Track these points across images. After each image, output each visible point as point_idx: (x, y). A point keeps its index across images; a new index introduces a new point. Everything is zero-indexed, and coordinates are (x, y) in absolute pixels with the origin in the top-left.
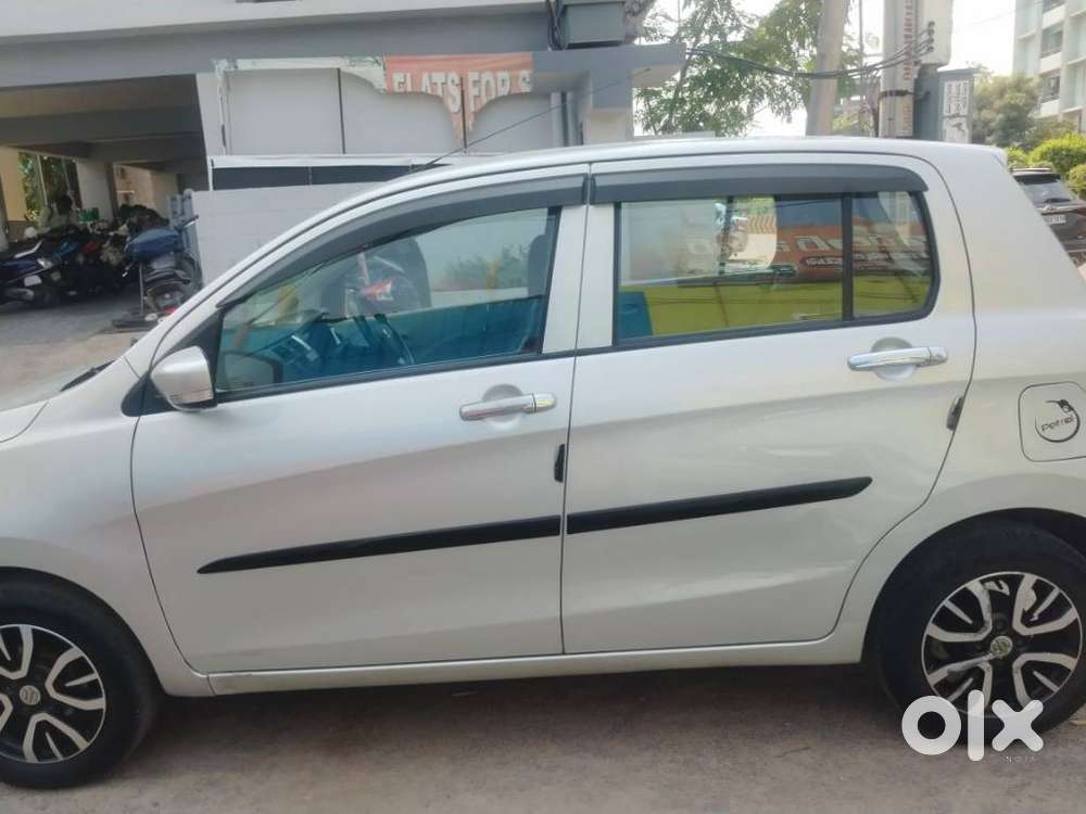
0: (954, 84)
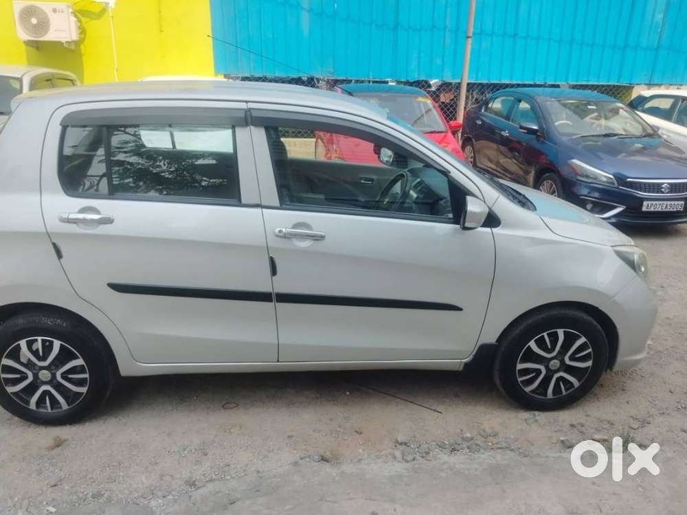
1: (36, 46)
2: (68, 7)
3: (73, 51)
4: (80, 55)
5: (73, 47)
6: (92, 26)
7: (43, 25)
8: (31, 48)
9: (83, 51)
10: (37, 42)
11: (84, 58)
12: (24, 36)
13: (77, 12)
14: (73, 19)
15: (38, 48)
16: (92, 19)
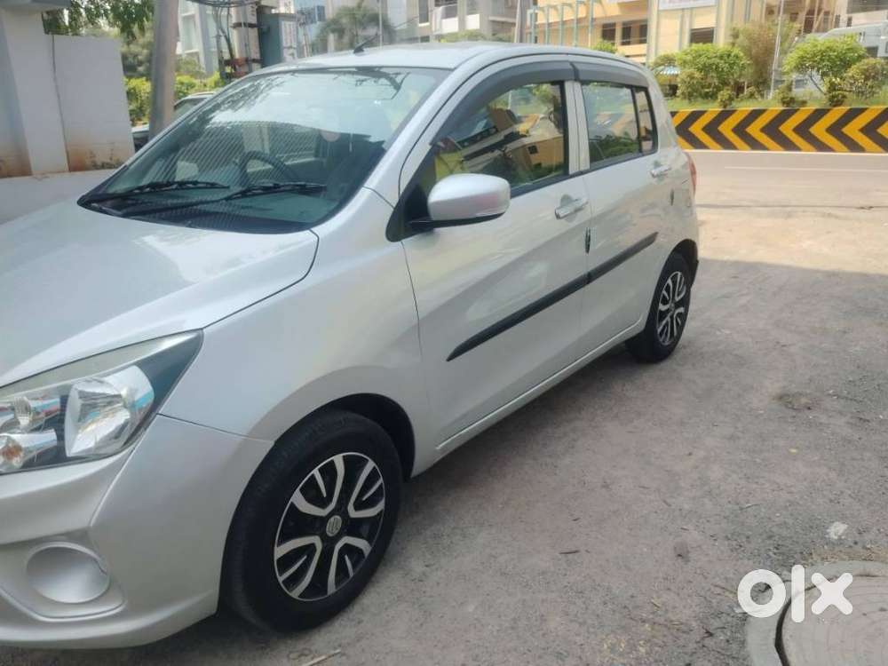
0: (288, 23)
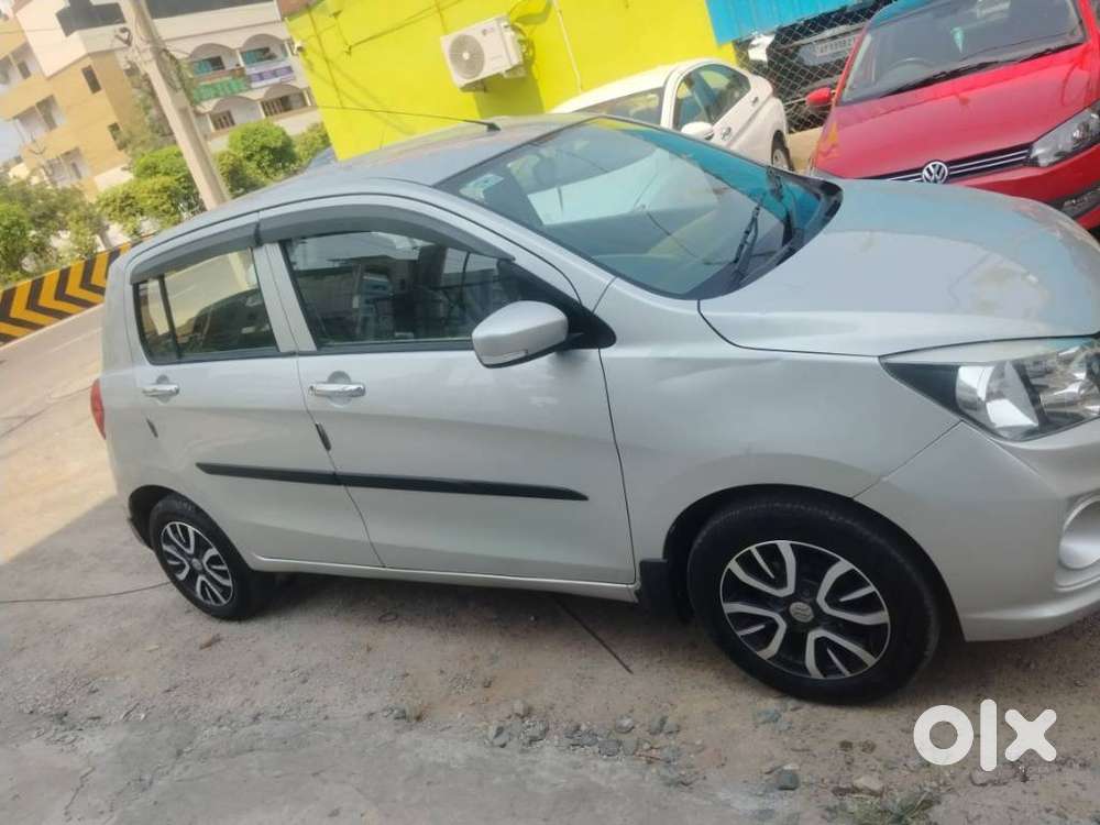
1: (482, 87)
2: (499, 20)
3: (523, 80)
4: (535, 81)
5: (521, 74)
6: (541, 34)
7: (477, 58)
8: (476, 93)
9: (536, 76)
10: (477, 82)
11: (539, 83)
12: (461, 80)
13: (517, 21)
14: (510, 34)
15: (485, 90)
16: (537, 23)
